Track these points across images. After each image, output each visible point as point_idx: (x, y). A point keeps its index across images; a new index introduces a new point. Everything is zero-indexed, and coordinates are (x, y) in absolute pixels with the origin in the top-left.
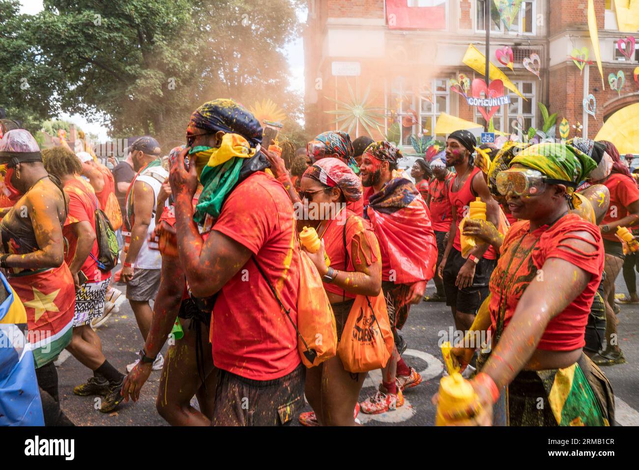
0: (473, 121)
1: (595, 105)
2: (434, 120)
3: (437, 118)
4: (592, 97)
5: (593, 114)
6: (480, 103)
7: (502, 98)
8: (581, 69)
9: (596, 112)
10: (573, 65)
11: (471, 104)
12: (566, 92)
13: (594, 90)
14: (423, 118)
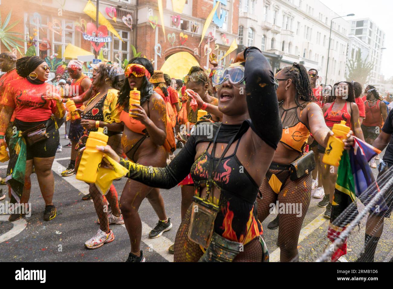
0: (90, 52)
1: (161, 50)
2: (63, 48)
3: (66, 47)
4: (159, 45)
5: (160, 55)
6: (92, 39)
7: (106, 38)
8: (154, 28)
9: (161, 54)
10: (149, 25)
11: (86, 39)
12: (146, 41)
13: (161, 42)
14: (55, 46)
